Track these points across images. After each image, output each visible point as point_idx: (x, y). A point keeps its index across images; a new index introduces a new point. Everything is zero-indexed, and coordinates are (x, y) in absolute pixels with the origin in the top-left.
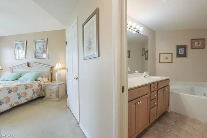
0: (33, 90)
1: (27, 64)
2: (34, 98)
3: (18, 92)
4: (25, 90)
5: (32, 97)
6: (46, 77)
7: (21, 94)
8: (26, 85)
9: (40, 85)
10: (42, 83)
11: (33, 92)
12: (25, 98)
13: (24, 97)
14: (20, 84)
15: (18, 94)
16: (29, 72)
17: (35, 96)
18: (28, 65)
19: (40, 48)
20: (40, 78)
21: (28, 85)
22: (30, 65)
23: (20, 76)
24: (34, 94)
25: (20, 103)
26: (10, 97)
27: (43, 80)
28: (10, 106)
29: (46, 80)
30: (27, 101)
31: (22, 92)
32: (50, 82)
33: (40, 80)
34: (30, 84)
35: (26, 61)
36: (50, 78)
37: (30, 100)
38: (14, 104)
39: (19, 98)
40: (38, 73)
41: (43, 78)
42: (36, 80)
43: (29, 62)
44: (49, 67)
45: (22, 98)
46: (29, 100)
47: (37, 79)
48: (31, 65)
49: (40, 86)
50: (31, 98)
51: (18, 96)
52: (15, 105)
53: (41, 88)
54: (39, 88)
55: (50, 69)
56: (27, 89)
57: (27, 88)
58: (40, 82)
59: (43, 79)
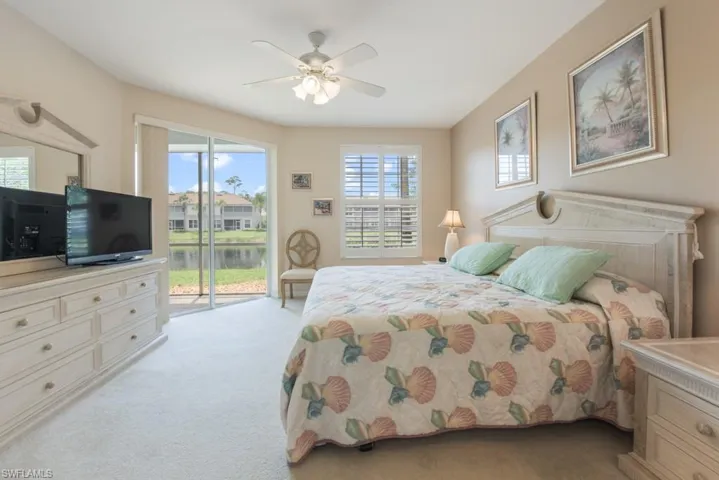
0: (556, 366)
1: (535, 202)
2: (557, 417)
3: (474, 355)
4: (505, 354)
5: (546, 408)
6: (646, 286)
7: (489, 370)
8: (517, 323)
9: (603, 340)
10: (619, 328)
11: (554, 378)
12: (507, 400)
13: (501, 391)
14: (486, 308)
15: (475, 368)
16: (545, 242)
17: (567, 409)
18: (543, 207)
19: (605, 99)
20: (601, 291)
21: (526, 325)
22: (548, 208)
23: (506, 257)
24: (557, 390)
25: (483, 420)
26: (435, 372)
27: (625, 308)
28: (433, 421)
29: (645, 308)
30: (514, 422)
31: (492, 364)
32: (682, 335)
33: (605, 305)
34: (538, 320)
35: (532, 191)
36: (682, 299)
37: (534, 421)
38: (450, 418)
39: (479, 391)
40: (590, 252)
41: (621, 288)
42: (576, 298)
43: (547, 192)
44: (680, 215)
45: (491, 396)
46: (530, 421)
47: (580, 294)
48: (555, 208)
49: (603, 348)
50: (539, 409)
51: (473, 380)
52: (456, 423)
53: (609, 365)
54: (595, 359)
55: (680, 227)
56: (519, 347)
57: (519, 341)
58: (604, 321)
59: (622, 298)
